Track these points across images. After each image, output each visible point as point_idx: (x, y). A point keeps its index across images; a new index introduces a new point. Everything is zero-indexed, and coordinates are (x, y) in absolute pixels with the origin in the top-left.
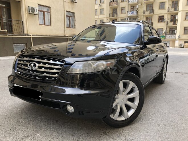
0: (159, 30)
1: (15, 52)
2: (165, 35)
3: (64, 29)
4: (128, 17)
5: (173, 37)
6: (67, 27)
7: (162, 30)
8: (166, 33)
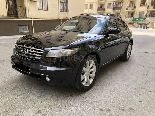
0: (140, 13)
1: (19, 32)
2: (145, 18)
3: (58, 13)
4: (114, 1)
5: (152, 19)
6: (61, 12)
7: (143, 13)
8: (146, 16)
